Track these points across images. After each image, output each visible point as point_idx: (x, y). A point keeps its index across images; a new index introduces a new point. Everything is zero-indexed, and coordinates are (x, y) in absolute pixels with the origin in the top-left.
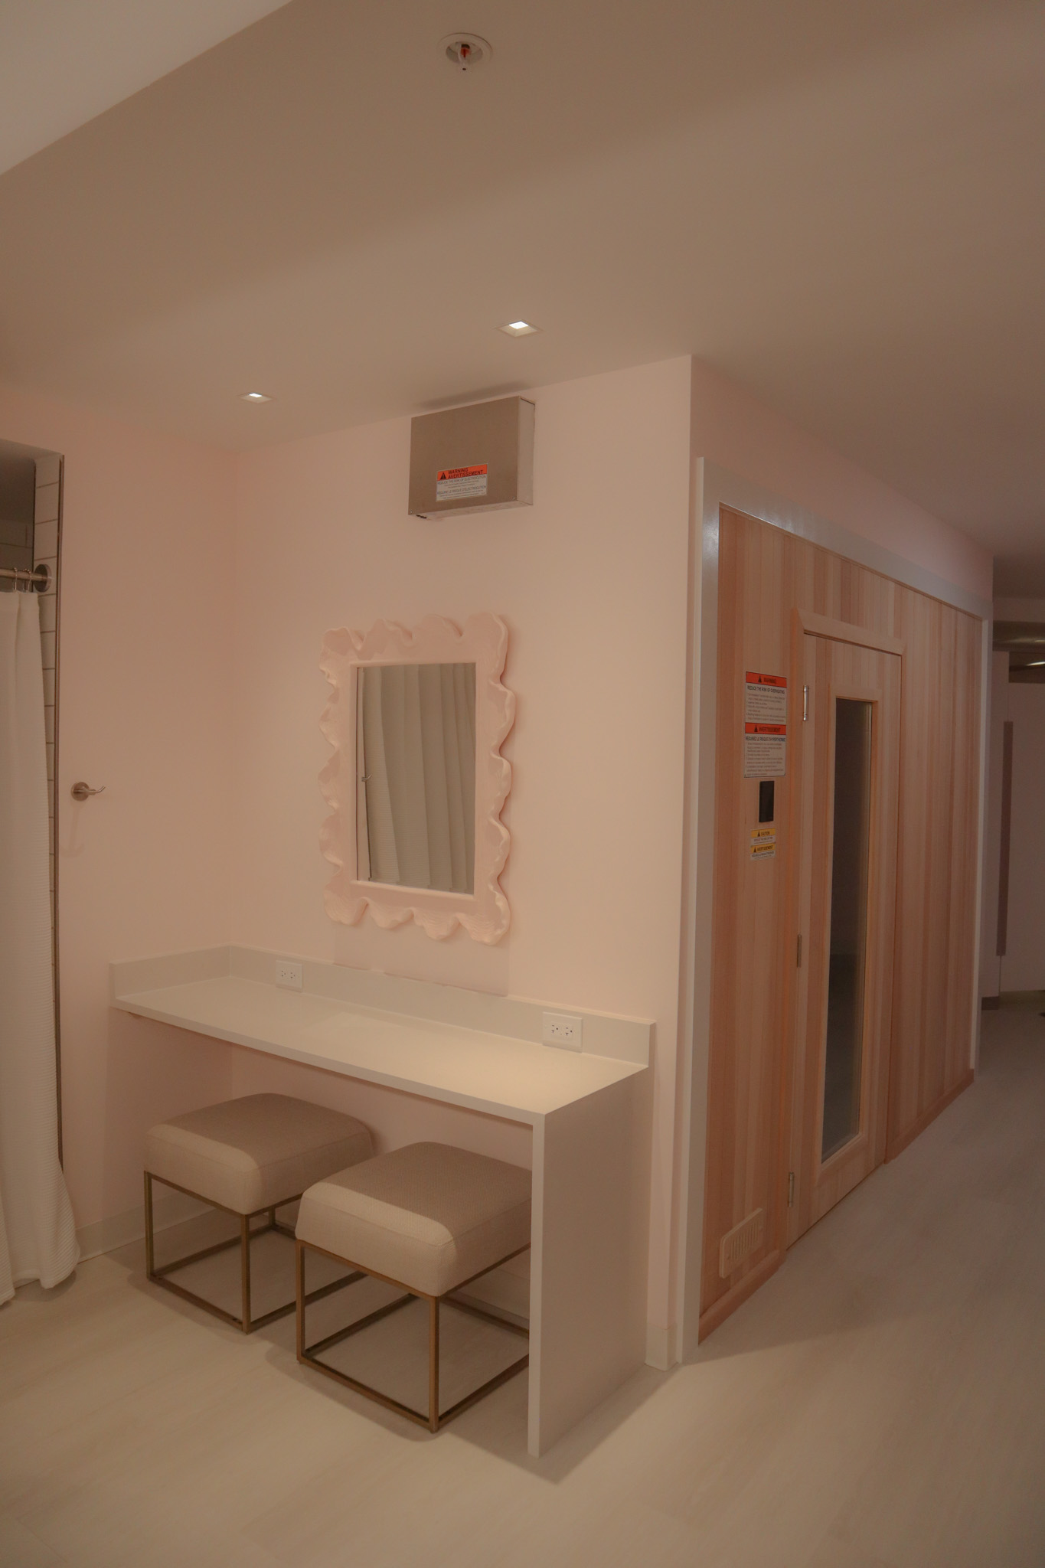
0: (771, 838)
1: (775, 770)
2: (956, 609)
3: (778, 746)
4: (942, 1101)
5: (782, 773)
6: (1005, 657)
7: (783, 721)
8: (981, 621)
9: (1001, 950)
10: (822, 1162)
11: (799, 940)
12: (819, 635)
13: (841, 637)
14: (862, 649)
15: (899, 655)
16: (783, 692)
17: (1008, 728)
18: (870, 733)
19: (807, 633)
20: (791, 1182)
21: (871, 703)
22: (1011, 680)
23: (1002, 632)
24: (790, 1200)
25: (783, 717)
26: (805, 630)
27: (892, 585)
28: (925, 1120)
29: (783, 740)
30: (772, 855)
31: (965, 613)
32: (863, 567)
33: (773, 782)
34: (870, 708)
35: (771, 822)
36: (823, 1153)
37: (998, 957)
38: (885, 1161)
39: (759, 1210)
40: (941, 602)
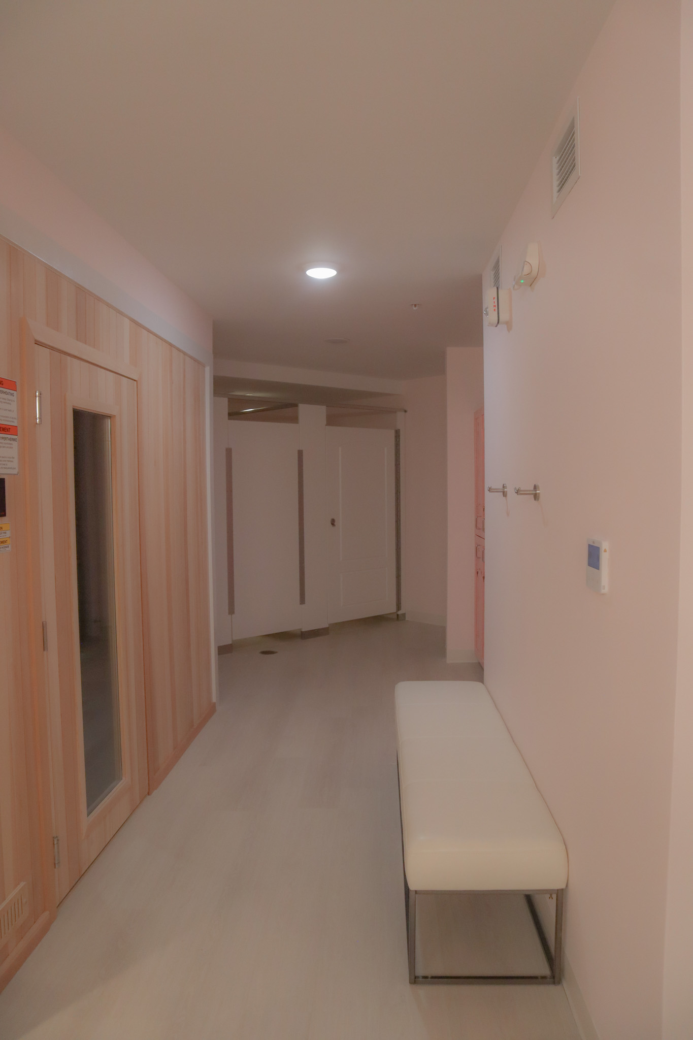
0: (5, 533)
1: (5, 468)
2: (185, 354)
3: (9, 446)
4: (193, 731)
5: (15, 472)
6: (224, 401)
7: (13, 422)
8: (204, 367)
9: (231, 611)
10: (88, 816)
11: (44, 627)
12: (52, 348)
13: (76, 354)
14: (99, 369)
15: (135, 380)
16: (12, 394)
17: (229, 452)
18: (110, 443)
19: (37, 343)
20: (56, 846)
21: (110, 417)
22: (229, 419)
23: (221, 385)
24: (56, 863)
25: (15, 418)
26: (36, 341)
27: (127, 321)
28: (180, 750)
29: (14, 440)
30: (7, 549)
31: (191, 357)
32: (99, 299)
33: (4, 479)
34: (109, 420)
35: (4, 517)
36: (88, 806)
37: (230, 616)
38: (149, 794)
39: (22, 884)
40: (171, 345)
